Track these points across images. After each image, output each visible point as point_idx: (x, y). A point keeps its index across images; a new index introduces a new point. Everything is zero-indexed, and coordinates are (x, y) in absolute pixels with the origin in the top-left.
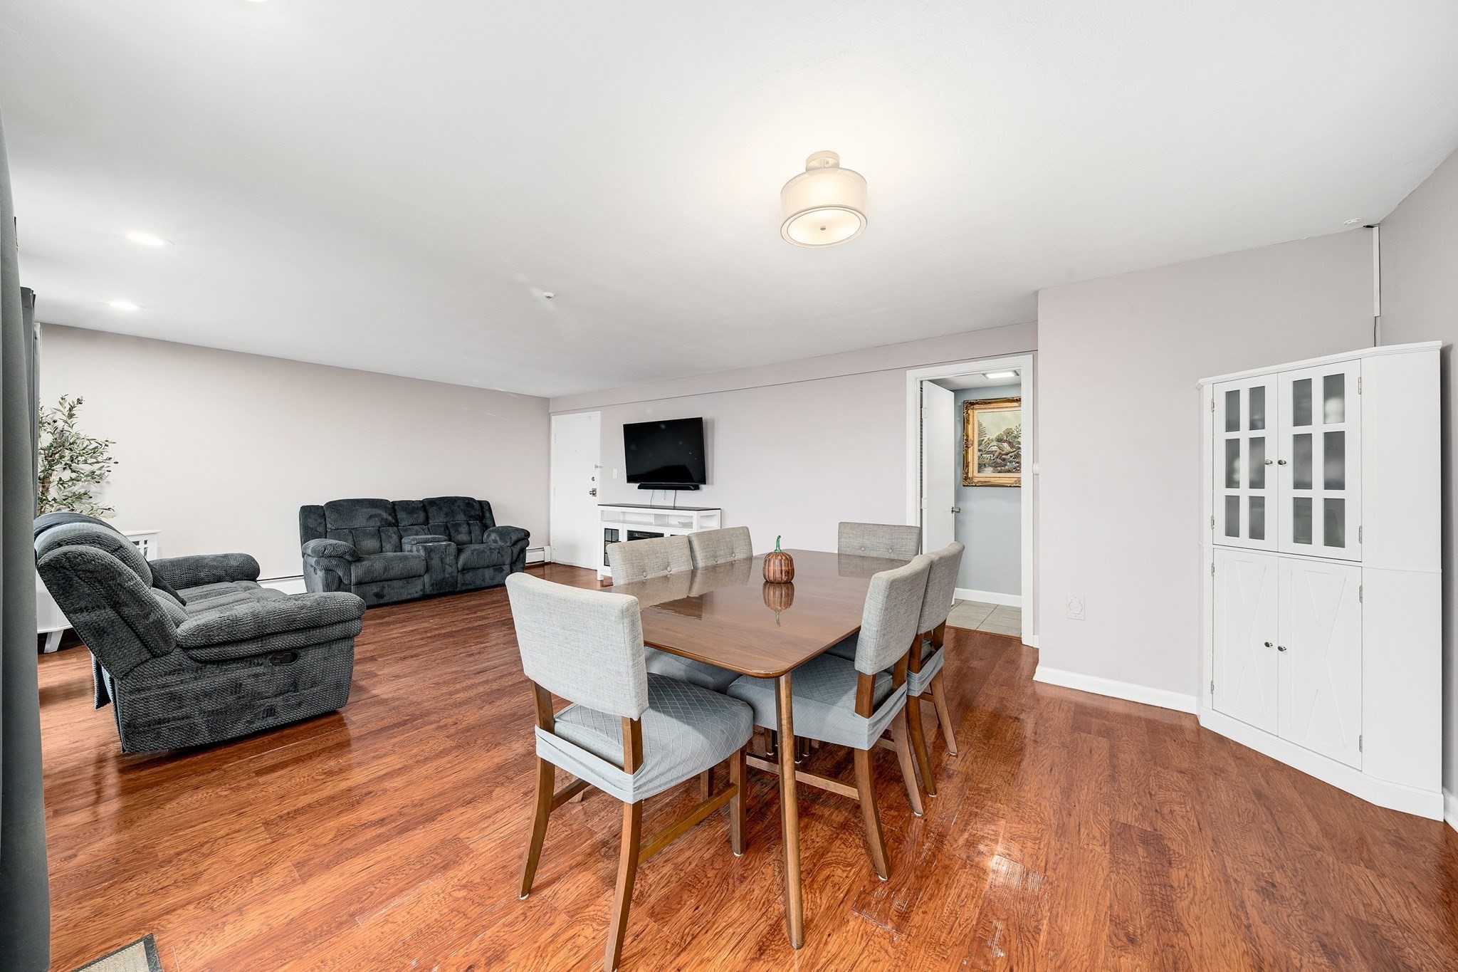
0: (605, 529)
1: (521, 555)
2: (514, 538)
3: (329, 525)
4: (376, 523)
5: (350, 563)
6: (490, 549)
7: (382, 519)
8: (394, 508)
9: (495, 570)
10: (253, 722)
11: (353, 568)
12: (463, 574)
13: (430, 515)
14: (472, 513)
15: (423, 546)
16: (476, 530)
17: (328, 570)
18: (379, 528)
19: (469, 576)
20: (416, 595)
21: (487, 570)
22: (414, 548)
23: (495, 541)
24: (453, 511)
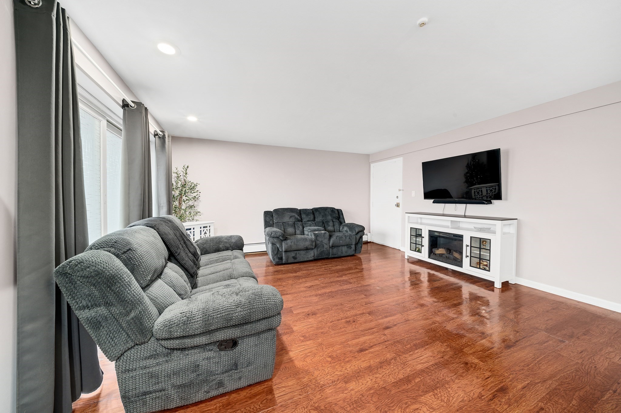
0: (411, 228)
1: (360, 240)
2: (357, 230)
3: (274, 220)
4: (292, 220)
5: (282, 241)
6: (345, 236)
7: (296, 218)
8: (300, 212)
9: (348, 248)
10: (209, 392)
11: (283, 243)
12: (333, 249)
13: (316, 216)
14: (334, 215)
15: (314, 233)
16: (337, 224)
17: (273, 244)
18: (294, 222)
19: (335, 250)
20: (311, 259)
21: (343, 247)
22: (310, 234)
23: (347, 231)
24: (326, 215)
